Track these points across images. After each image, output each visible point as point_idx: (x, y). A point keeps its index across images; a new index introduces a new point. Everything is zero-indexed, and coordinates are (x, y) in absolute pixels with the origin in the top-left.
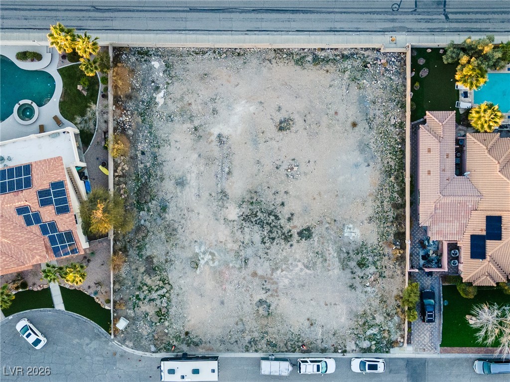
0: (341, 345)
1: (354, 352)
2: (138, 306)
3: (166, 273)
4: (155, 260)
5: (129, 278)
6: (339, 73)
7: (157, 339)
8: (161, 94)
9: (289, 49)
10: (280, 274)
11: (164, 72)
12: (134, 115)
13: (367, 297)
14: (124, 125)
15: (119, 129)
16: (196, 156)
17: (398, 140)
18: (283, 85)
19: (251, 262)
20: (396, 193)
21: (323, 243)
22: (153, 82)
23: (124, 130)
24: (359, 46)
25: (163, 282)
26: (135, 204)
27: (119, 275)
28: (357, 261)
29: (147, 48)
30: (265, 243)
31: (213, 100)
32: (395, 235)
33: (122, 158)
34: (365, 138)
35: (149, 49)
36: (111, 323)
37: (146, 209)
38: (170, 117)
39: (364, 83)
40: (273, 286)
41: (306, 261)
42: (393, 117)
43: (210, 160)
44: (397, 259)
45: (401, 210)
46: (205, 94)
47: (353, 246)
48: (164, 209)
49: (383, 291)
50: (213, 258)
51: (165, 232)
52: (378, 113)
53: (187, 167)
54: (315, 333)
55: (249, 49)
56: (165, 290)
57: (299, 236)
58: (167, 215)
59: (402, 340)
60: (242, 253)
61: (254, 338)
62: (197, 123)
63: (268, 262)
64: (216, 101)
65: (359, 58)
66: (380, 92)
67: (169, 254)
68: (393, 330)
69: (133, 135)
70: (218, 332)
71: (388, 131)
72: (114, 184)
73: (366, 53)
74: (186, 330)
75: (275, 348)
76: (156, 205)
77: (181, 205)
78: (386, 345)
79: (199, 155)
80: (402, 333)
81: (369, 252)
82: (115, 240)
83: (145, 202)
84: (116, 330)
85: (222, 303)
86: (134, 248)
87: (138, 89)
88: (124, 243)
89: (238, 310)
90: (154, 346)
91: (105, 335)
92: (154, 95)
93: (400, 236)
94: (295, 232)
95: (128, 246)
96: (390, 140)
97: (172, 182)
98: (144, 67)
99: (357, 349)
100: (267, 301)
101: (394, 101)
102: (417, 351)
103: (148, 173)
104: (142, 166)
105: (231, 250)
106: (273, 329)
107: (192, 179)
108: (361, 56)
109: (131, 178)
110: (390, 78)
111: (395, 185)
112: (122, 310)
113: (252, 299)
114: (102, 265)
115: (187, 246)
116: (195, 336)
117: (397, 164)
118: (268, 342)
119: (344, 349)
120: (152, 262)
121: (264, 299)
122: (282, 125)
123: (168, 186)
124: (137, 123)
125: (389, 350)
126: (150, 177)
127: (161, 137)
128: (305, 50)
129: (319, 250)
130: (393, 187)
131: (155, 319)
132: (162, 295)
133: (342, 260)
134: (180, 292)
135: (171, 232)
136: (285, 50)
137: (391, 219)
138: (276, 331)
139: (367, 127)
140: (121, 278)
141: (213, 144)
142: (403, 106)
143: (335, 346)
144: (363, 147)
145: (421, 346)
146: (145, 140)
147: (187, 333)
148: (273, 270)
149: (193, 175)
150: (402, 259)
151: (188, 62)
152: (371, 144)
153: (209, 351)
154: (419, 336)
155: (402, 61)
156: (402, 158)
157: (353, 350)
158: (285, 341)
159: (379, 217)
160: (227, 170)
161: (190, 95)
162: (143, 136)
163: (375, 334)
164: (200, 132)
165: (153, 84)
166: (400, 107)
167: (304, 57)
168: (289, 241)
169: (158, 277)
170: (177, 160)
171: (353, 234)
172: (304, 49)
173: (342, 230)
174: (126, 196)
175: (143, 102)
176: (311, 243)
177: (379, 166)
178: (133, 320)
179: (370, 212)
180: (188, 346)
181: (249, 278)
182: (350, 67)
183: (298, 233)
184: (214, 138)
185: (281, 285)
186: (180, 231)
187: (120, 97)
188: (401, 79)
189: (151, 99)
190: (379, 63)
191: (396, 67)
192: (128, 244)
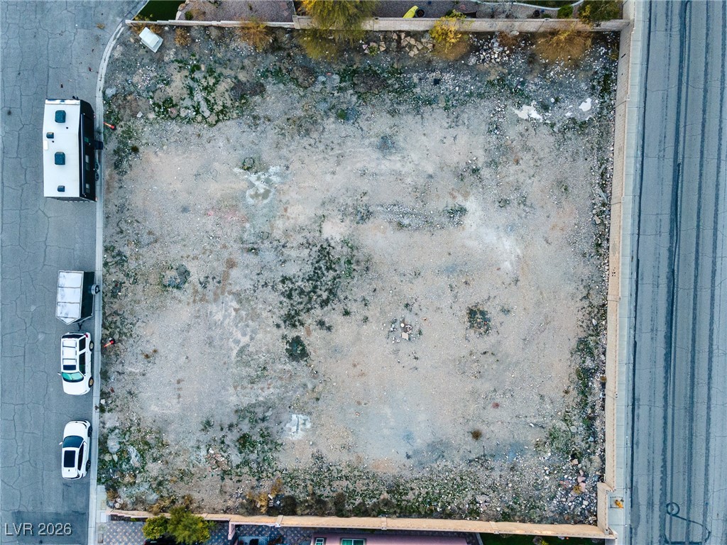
0: (113, 404)
1: (102, 425)
2: (180, 67)
3: (235, 115)
4: (257, 98)
5: (229, 55)
6: (563, 411)
7: (125, 99)
8: (535, 115)
9: (606, 329)
10: (231, 306)
11: (573, 119)
12: (501, 68)
13: (190, 449)
14: (485, 50)
15: (478, 42)
16: (431, 171)
17: (449, 507)
18: (546, 317)
19: (251, 259)
20: (361, 501)
21: (281, 378)
22: (557, 100)
23: (476, 49)
24: (608, 446)
25: (222, 111)
26: (352, 66)
27: (233, 37)
28: (251, 434)
29: (615, 90)
30: (283, 282)
31: (523, 201)
32: (292, 498)
33: (430, 46)
34: (455, 452)
35: (613, 94)
36: (151, 19)
37: (342, 85)
38: (496, 128)
39: (545, 452)
40: (211, 294)
41: (251, 349)
42: (488, 499)
43: (422, 193)
44: (252, 502)
45: (333, 508)
46: (535, 187)
47: (274, 428)
48: (343, 116)
49: (199, 476)
50: (259, 195)
51: (305, 117)
52: (496, 474)
53: (413, 155)
54: (134, 361)
55: (608, 262)
56: (207, 113)
57: (293, 339)
58: (332, 119)
59: (117, 505)
60: (267, 243)
61: (127, 262)
62: (485, 173)
63: (252, 287)
64: (522, 206)
65: (587, 445)
66: (530, 478)
67: (267, 123)
68: (135, 491)
69: (468, 66)
70: (137, 201)
71: (464, 490)
72: (386, 31)
73: (596, 458)
74: (141, 149)
75: (109, 295)
76: (350, 102)
77: (349, 143)
78: (111, 478)
79: (431, 176)
80: (130, 506)
81: (264, 454)
82: (292, 30)
83: (355, 84)
84: (140, 28)
85: (185, 210)
86: (278, 63)
87: (546, 75)
88: (286, 46)
89: (172, 235)
90: (114, 93)
91: (133, 12)
92: (534, 103)
93: (290, 507)
94: (300, 332)
95: (281, 54)
96: (449, 493)
97: (388, 129)
98: (583, 85)
99: (106, 431)
100: (187, 284)
101: (514, 502)
102: (99, 530)
103: (405, 89)
104: (416, 80)
105: (272, 227)
106: (141, 293)
107: (392, 163)
108: (592, 449)
109: (395, 60)
110: (555, 497)
111: (375, 500)
112: (175, 40)
113: (189, 259)
114: (251, 9)
115: (280, 153)
116: (130, 163)
117: (410, 504)
118: (121, 284)
119: (107, 409)
120: (254, 93)
121: (190, 279)
122: (478, 316)
123: (381, 123)
124: (487, 73)
125: (103, 483)
126: (396, 92)
127: (463, 112)
128: (602, 356)
129: (270, 372)
130: (372, 497)
131: (159, 97)
132: (198, 109)
133: (252, 410)
134: (204, 140)
135: (304, 126)
136: (604, 323)
137: (318, 492)
138: (138, 297)
139: (473, 456)
140: (228, 41)
141: (450, 201)
142: (506, 517)
143: (112, 394)
144: (439, 448)
145: (108, 536)
146: (459, 86)
147: (135, 150)
148: (237, 296)
149: (398, 166)
150: (252, 510)
151: (589, 159)
152: (444, 463)
153: (106, 187)
154: (125, 533)
155: (581, 518)
156: (420, 513)
157: (104, 423)
158: (121, 313)
159: (322, 470)
160: (406, 221)
161: (532, 163)
162: (466, 82)
163: (129, 461)
164: (470, 179)
165: (553, 100)
166: (504, 512)
167: (591, 354)
168: (285, 322)
169: (229, 103)
170: (423, 138)
171: (294, 429)
172: (604, 354)
173: (302, 410)
174: (366, 52)
175: (523, 83)
176: (282, 359)
177: (407, 474)
178: (157, 58)
179: (331, 457)
180: (114, 151)
181: (226, 255)
182: (573, 429)
183: (298, 337)
184: (460, 200)
185: (213, 307)
186: (305, 141)
187: (532, 44)
188: (551, 514)
189: (527, 97)
190: (580, 480)
191: (572, 507)
192: (285, 54)
